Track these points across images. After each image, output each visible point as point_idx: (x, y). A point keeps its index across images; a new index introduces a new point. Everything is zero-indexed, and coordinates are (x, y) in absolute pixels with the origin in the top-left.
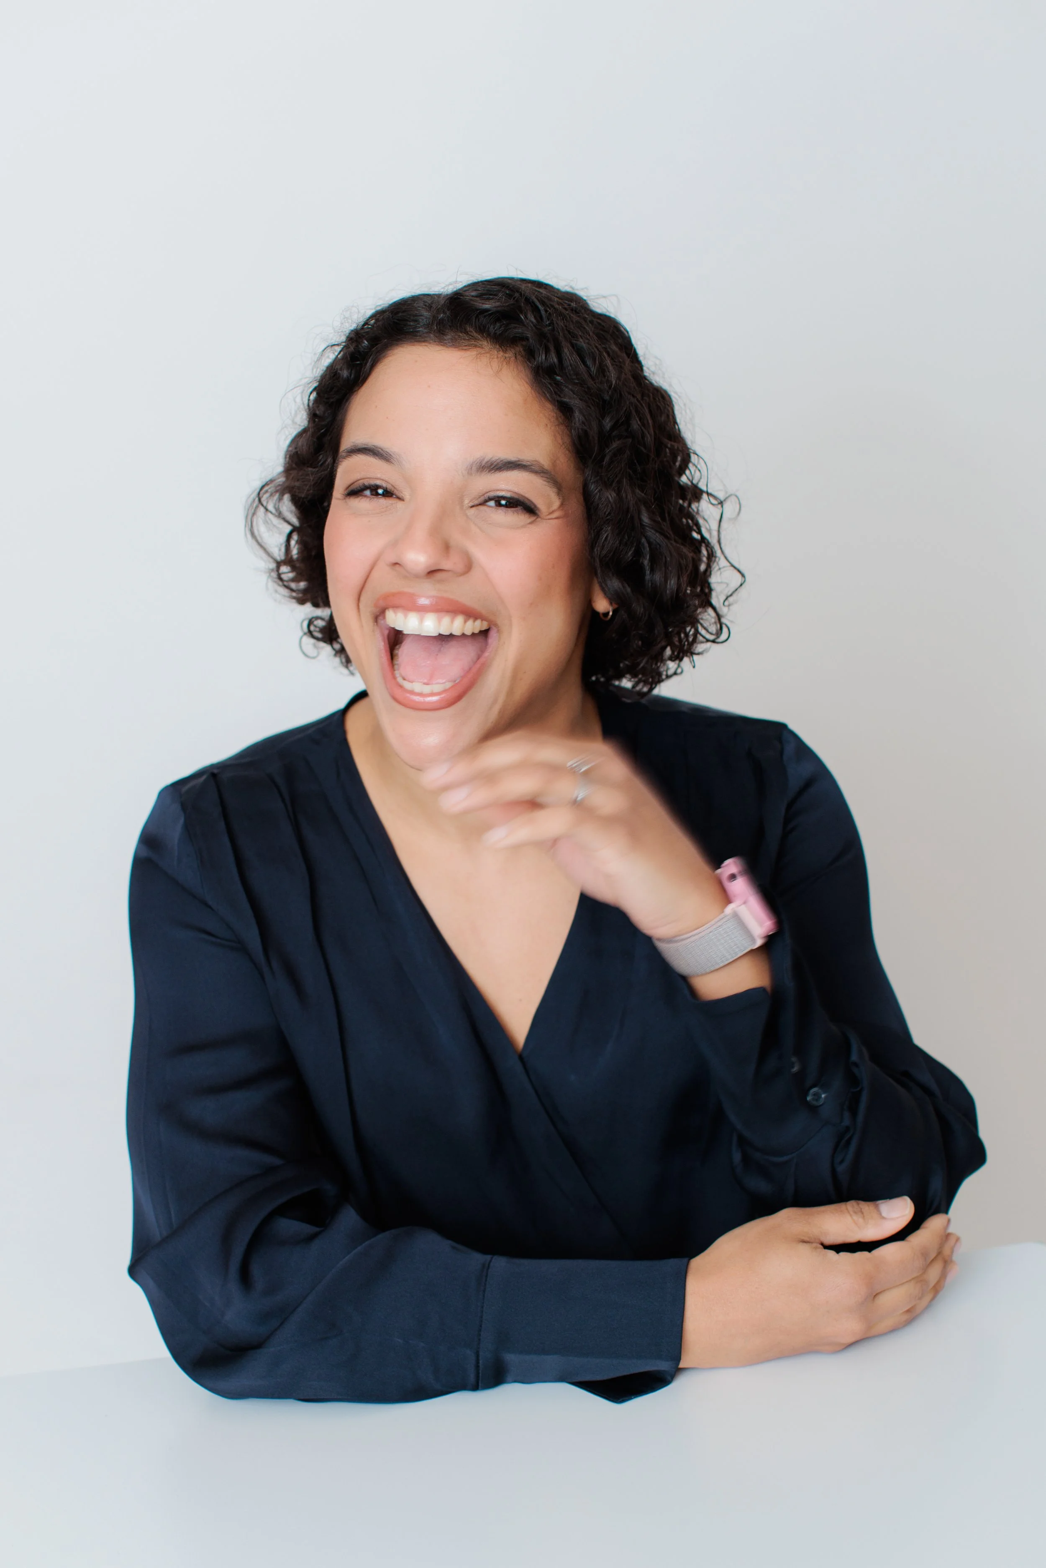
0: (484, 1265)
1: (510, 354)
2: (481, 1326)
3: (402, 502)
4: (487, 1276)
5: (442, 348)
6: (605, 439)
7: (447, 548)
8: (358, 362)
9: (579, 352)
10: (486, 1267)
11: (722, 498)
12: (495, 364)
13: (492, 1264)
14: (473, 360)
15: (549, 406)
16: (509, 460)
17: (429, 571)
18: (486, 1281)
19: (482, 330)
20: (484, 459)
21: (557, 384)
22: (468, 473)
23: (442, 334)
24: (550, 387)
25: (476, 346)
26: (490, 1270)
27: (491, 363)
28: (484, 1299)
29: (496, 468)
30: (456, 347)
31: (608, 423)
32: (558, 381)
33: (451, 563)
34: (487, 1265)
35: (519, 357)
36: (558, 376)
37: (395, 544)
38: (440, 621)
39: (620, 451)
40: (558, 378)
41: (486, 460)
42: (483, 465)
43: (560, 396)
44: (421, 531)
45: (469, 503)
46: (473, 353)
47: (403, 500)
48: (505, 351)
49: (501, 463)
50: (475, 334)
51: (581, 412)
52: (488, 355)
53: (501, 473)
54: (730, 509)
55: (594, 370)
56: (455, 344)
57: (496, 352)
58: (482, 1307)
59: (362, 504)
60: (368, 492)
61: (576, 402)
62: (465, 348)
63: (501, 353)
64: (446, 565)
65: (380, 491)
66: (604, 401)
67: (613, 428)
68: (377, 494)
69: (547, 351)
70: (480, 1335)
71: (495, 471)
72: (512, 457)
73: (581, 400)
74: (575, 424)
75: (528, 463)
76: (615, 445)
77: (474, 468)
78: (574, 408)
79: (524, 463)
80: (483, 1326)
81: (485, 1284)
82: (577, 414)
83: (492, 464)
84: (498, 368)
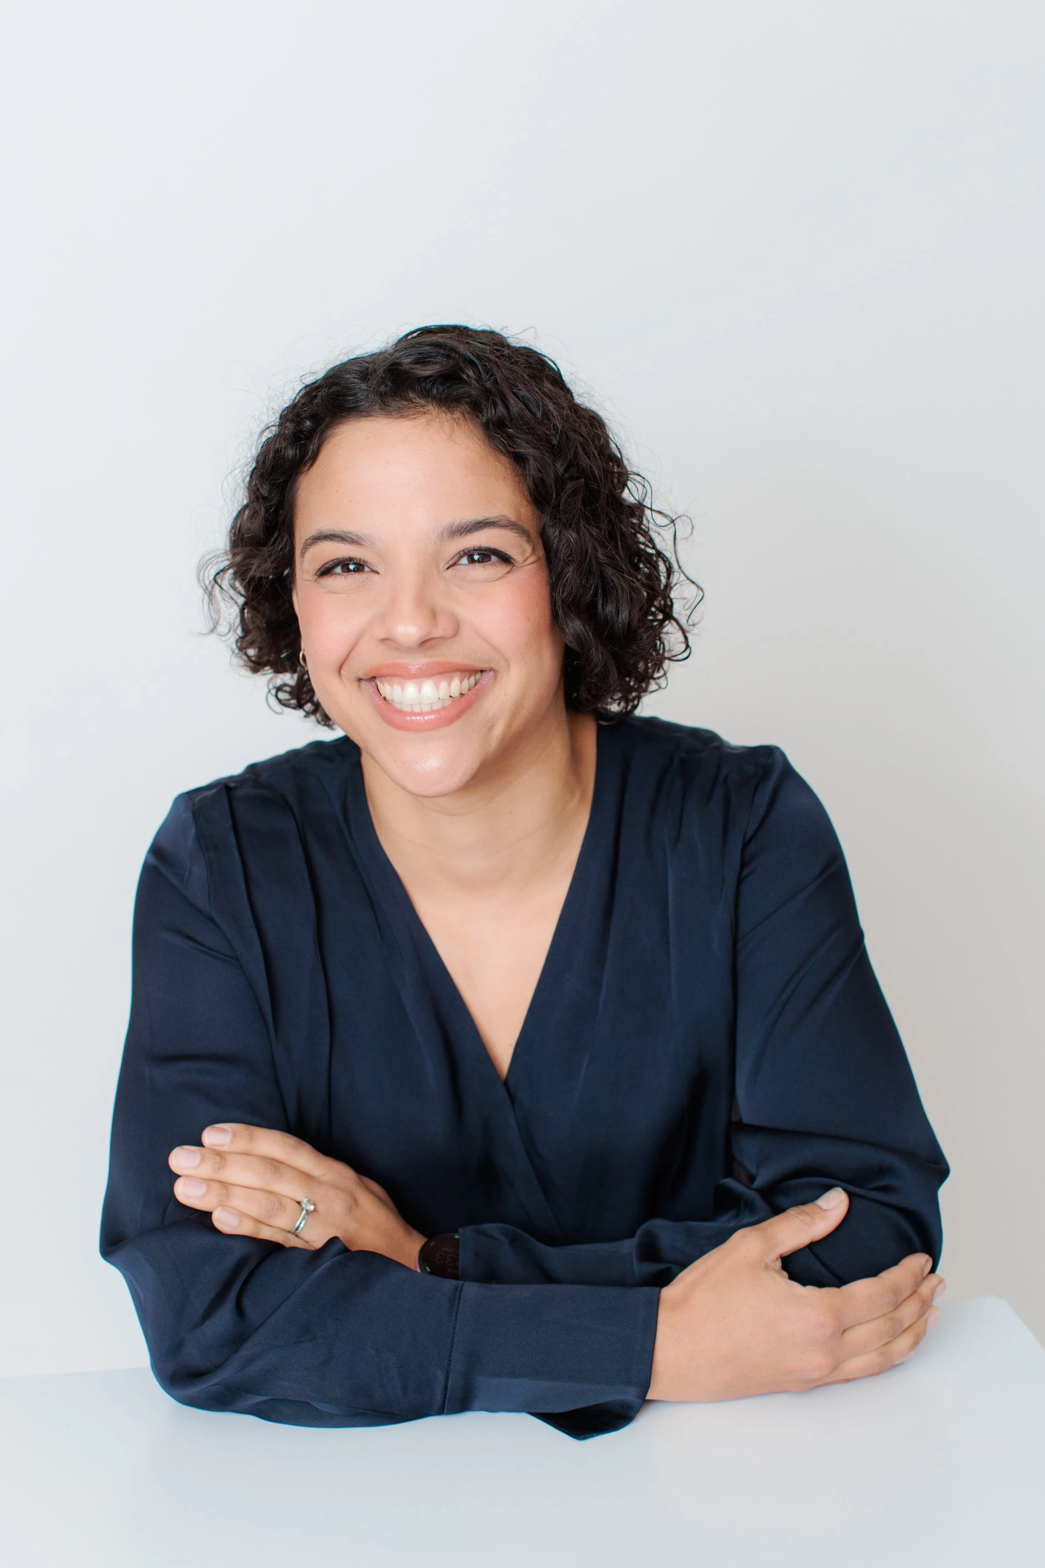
0: (456, 1288)
1: (457, 415)
2: (452, 1347)
3: (378, 575)
4: (459, 1299)
5: (390, 420)
6: (560, 482)
7: (433, 614)
8: (303, 442)
9: (522, 400)
10: (458, 1290)
11: (674, 518)
12: (447, 427)
13: (464, 1288)
14: (425, 427)
15: (504, 459)
16: (477, 521)
17: (421, 642)
18: (459, 1303)
19: (426, 394)
20: (453, 524)
21: (510, 437)
22: (440, 540)
23: (387, 405)
24: (504, 441)
25: (425, 413)
26: (462, 1293)
27: (443, 427)
28: (456, 1320)
29: (466, 530)
30: (402, 417)
31: (560, 468)
32: (510, 434)
33: (443, 628)
34: (459, 1289)
35: (467, 416)
36: (510, 429)
37: (383, 618)
38: (437, 686)
39: (575, 492)
40: (510, 431)
41: (455, 525)
42: (453, 530)
43: (513, 447)
44: (407, 603)
45: (444, 566)
46: (422, 420)
47: (379, 574)
48: (452, 413)
49: (470, 524)
50: (418, 400)
51: (535, 459)
52: (437, 420)
53: (472, 534)
54: (682, 529)
55: (539, 415)
56: (401, 414)
57: (444, 415)
58: (455, 1328)
59: (338, 581)
60: (338, 570)
61: (530, 451)
62: (413, 417)
63: (449, 415)
64: (438, 632)
65: (352, 567)
66: (553, 445)
67: (567, 470)
68: (349, 571)
69: (495, 405)
70: (451, 1356)
71: (466, 534)
72: (479, 516)
73: (535, 448)
74: (529, 471)
75: (495, 519)
76: (570, 486)
77: (445, 534)
78: (529, 457)
79: (492, 520)
80: (454, 1347)
81: (458, 1306)
82: (532, 461)
83: (462, 528)
84: (449, 431)
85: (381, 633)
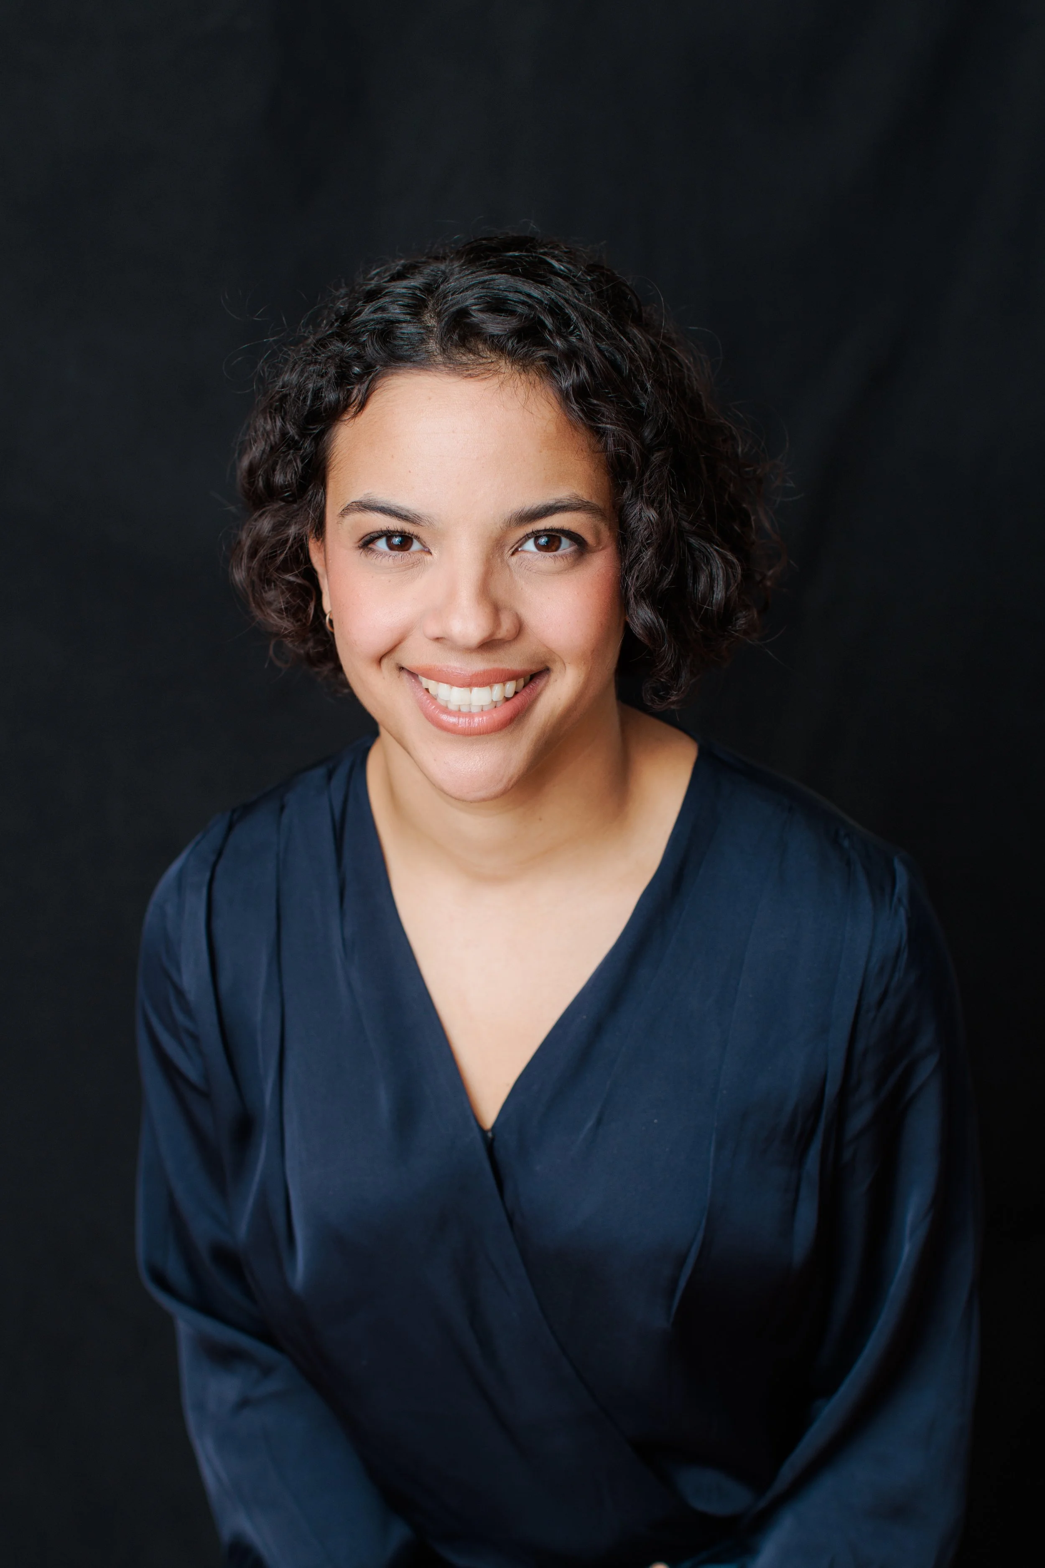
1: (533, 376)
3: (429, 553)
7: (496, 610)
14: (496, 392)
16: (548, 504)
25: (495, 373)
27: (517, 392)
29: (535, 516)
33: (505, 629)
35: (543, 379)
37: (439, 611)
41: (524, 510)
42: (522, 516)
45: (509, 550)
48: (527, 374)
49: (541, 509)
50: (488, 354)
52: (511, 383)
53: (540, 520)
57: (518, 376)
59: (378, 558)
60: (382, 542)
63: (524, 376)
64: (501, 635)
65: (397, 542)
69: (578, 369)
71: (535, 519)
72: (551, 498)
75: (571, 501)
77: (515, 518)
79: (567, 503)
83: (532, 513)
84: (524, 397)
85: (434, 629)
